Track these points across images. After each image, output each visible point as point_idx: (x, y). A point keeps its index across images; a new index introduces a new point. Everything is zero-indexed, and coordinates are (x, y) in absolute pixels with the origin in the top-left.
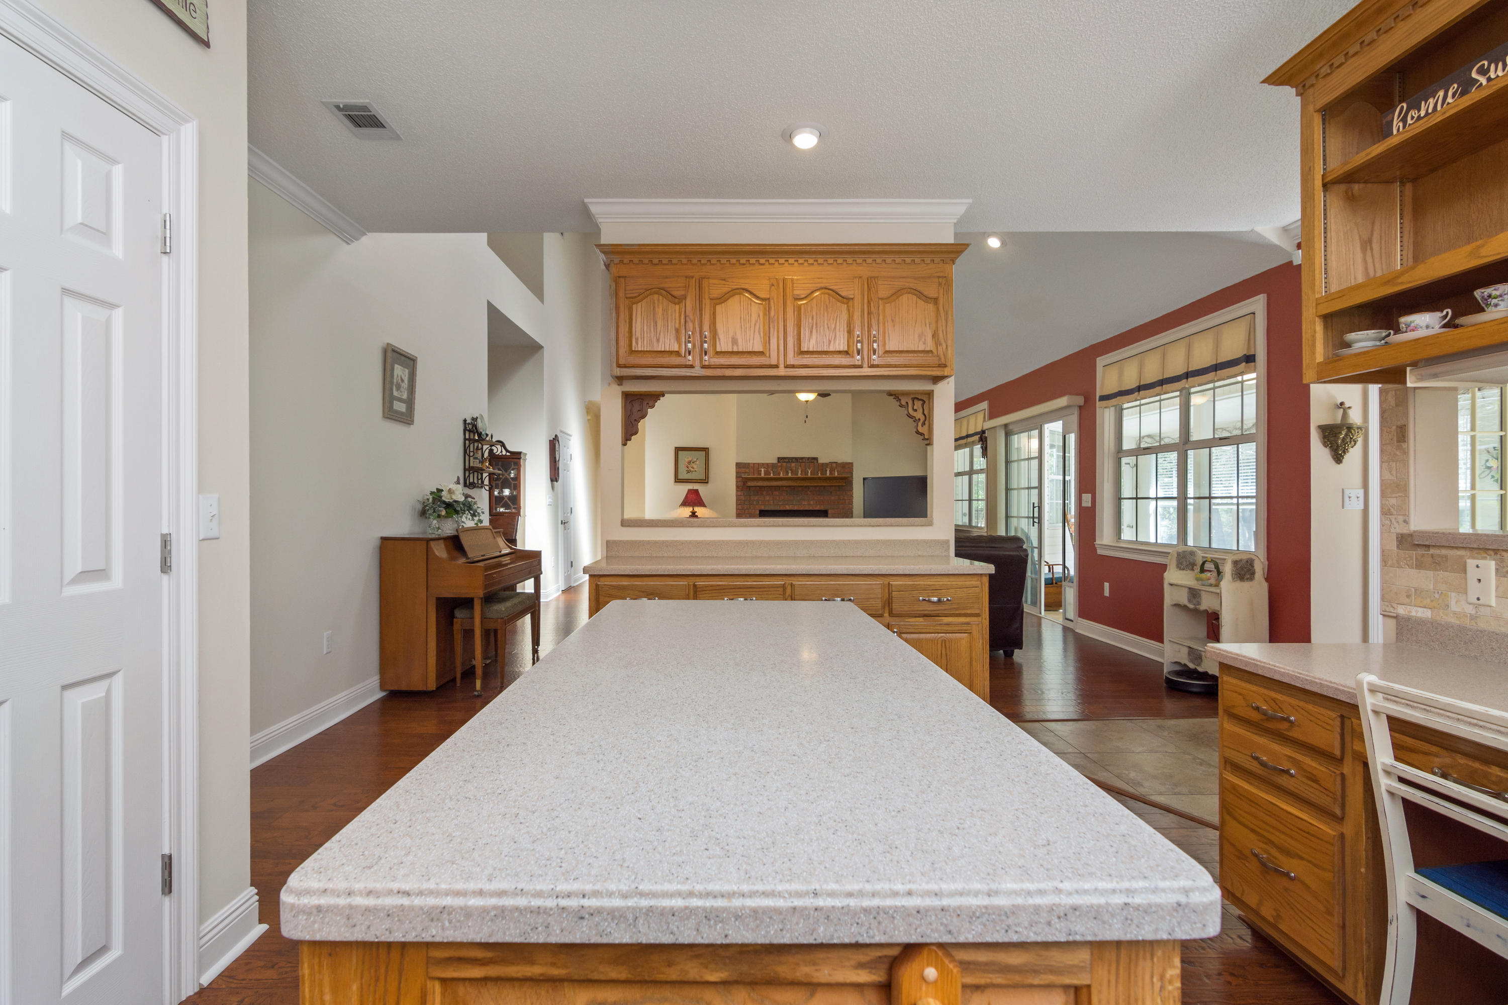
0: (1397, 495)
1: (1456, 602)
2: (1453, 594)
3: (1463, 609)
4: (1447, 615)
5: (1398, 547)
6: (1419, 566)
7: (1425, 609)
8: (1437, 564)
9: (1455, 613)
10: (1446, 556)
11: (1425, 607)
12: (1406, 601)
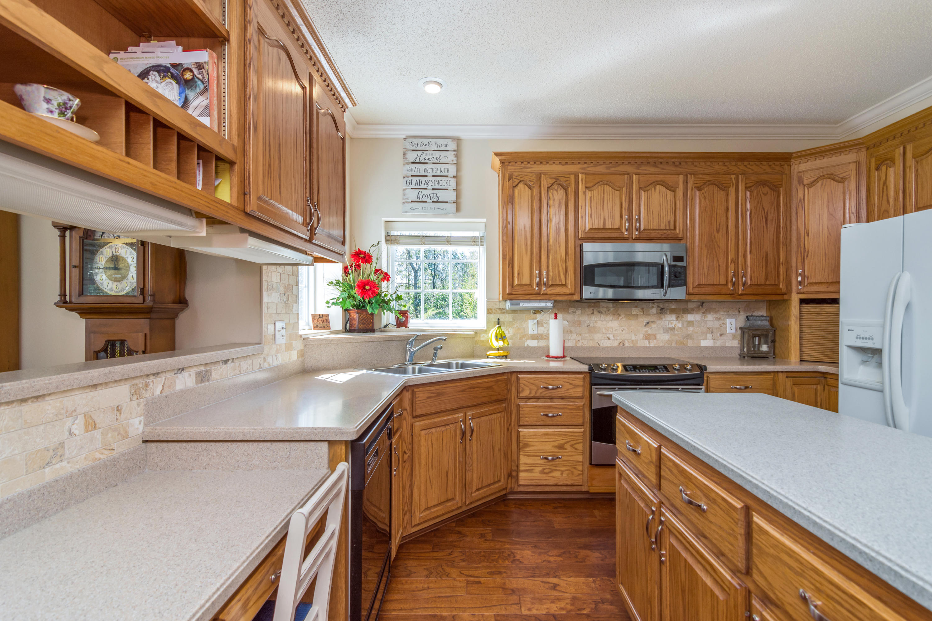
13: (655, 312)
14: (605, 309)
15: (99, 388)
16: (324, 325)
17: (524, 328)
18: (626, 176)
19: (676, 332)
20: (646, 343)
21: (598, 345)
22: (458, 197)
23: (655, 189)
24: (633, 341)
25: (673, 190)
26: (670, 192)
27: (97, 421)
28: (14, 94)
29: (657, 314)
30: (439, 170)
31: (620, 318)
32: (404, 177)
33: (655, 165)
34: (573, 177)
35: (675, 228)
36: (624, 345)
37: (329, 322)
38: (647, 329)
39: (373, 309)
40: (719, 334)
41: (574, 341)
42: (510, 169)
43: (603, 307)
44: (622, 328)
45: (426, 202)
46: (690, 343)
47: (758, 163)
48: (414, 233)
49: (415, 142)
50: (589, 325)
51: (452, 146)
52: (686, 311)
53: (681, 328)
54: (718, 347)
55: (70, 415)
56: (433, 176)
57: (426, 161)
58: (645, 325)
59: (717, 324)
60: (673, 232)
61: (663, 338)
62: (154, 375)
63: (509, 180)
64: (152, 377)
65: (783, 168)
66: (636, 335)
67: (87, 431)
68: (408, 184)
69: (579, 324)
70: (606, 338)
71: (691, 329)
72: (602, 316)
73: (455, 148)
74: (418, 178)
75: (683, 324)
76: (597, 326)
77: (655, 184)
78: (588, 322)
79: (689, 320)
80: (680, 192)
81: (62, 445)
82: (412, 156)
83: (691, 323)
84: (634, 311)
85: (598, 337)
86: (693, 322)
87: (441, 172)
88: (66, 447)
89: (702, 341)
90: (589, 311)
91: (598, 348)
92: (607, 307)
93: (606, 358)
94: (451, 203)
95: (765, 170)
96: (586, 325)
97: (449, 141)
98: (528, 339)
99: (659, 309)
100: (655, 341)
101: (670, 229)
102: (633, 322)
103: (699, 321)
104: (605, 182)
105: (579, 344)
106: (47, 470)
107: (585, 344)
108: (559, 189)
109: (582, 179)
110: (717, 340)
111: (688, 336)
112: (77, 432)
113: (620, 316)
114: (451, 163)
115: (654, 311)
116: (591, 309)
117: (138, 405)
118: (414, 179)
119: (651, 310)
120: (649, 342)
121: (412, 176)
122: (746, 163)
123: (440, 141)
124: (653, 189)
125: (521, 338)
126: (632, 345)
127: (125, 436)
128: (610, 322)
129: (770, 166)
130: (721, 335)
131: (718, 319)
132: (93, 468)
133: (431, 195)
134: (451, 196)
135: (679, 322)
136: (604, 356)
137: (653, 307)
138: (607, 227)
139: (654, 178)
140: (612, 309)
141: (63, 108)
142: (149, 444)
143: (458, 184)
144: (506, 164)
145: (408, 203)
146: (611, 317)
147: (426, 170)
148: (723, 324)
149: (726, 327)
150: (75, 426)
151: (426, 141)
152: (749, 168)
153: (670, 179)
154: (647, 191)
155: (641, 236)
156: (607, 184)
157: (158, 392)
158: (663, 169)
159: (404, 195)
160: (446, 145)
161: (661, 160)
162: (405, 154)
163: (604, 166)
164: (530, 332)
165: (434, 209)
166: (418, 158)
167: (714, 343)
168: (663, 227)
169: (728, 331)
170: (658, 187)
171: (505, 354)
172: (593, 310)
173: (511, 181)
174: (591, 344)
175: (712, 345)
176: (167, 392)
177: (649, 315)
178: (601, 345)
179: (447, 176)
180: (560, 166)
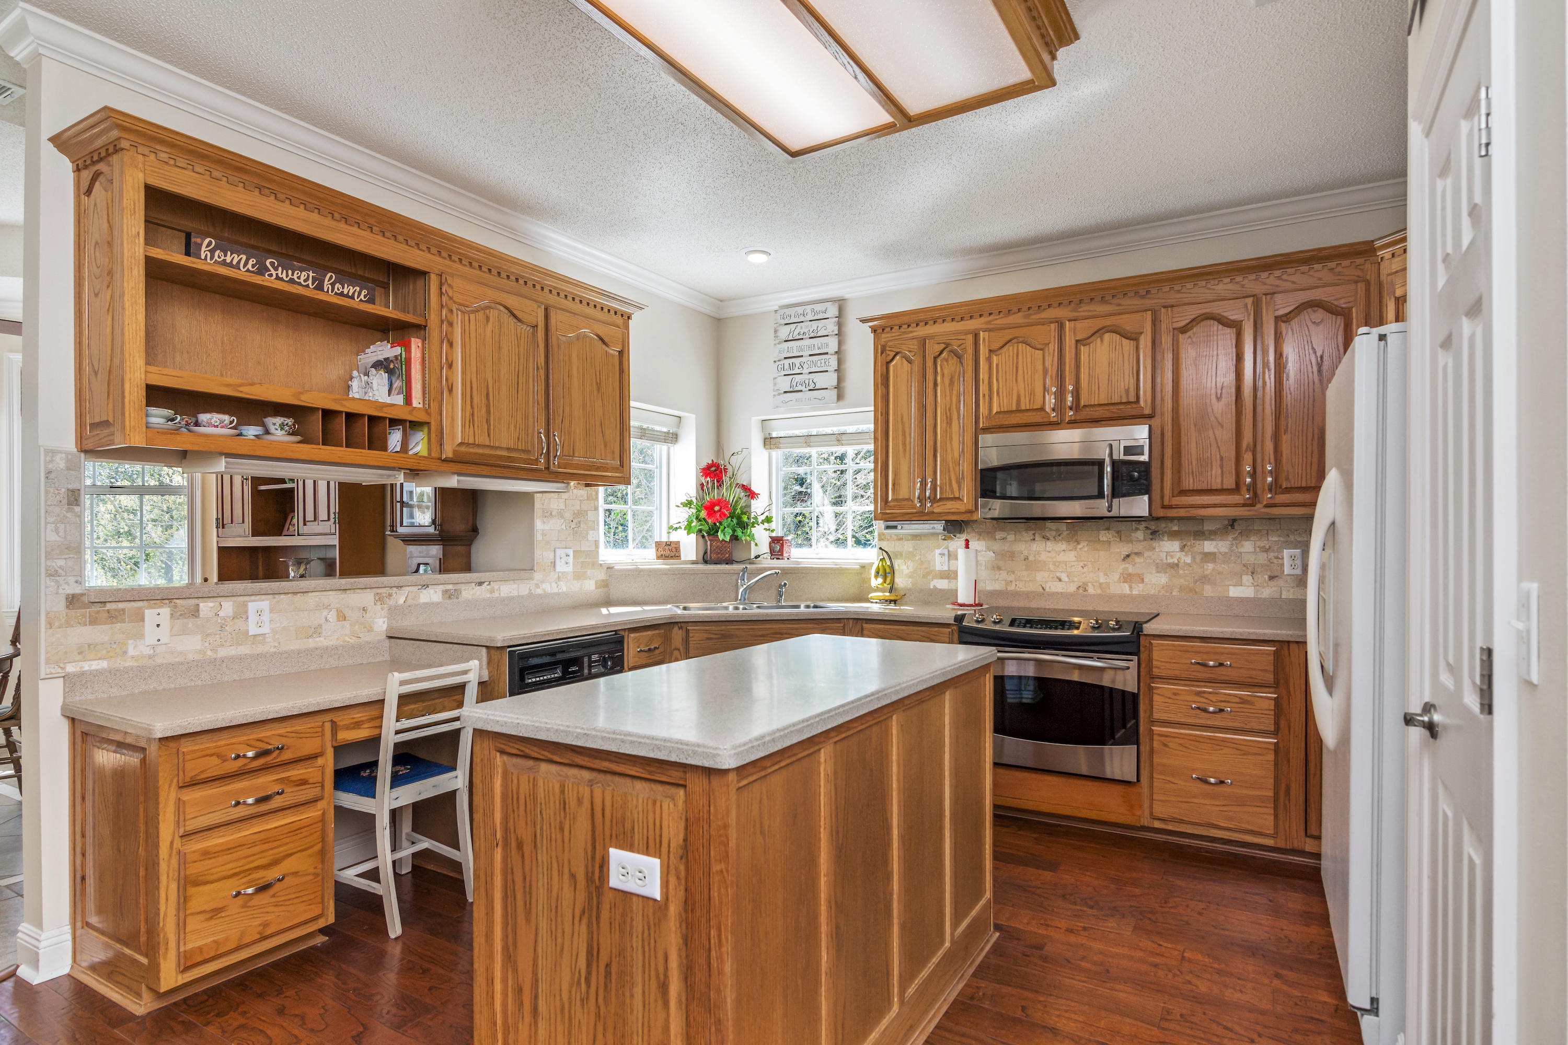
0: (67, 556)
1: (134, 647)
2: (130, 642)
3: (141, 652)
4: (125, 661)
5: (67, 607)
6: (94, 621)
7: (100, 661)
8: (113, 617)
9: (133, 657)
10: (123, 610)
11: (99, 659)
12: (80, 657)
13: (1141, 538)
14: (1054, 533)
15: (348, 592)
16: (673, 554)
17: (929, 561)
18: (1053, 325)
19: (1181, 572)
20: (1125, 589)
21: (1041, 589)
22: (840, 380)
23: (1102, 340)
24: (1101, 584)
25: (1134, 337)
26: (1128, 341)
27: (347, 615)
28: (263, 422)
29: (1145, 540)
30: (816, 346)
31: (1080, 546)
32: (775, 362)
33: (1103, 300)
34: (970, 338)
35: (1138, 401)
36: (1085, 590)
37: (680, 551)
38: (1127, 565)
39: (724, 535)
40: (1266, 577)
41: (1004, 583)
42: (885, 337)
43: (1051, 530)
44: (1082, 564)
45: (801, 391)
46: (1208, 590)
47: (1304, 268)
48: (797, 432)
49: (787, 314)
50: (1026, 559)
51: (833, 311)
52: (1201, 535)
53: (1189, 564)
54: (1265, 599)
55: (326, 608)
56: (811, 355)
57: (801, 337)
58: (1124, 560)
59: (1262, 558)
60: (1135, 406)
61: (1155, 581)
62: (397, 587)
63: (882, 353)
64: (395, 589)
65: (1362, 270)
66: (1106, 574)
67: (339, 620)
68: (780, 369)
69: (1012, 556)
70: (1056, 579)
71: (1210, 566)
72: (1049, 543)
73: (837, 314)
74: (791, 361)
75: (1194, 558)
76: (1040, 559)
77: (1099, 332)
78: (1026, 553)
79: (1206, 550)
80: (1145, 341)
81: (320, 626)
82: (784, 332)
83: (1209, 557)
84: (1104, 536)
85: (1041, 576)
86: (1214, 554)
87: (819, 348)
88: (323, 628)
89: (1231, 588)
90: (1028, 536)
91: (1042, 593)
92: (1057, 530)
93: (1055, 609)
94: (830, 389)
95: (1320, 279)
96: (1022, 558)
97: (828, 305)
98: (935, 577)
99: (1149, 532)
100: (1140, 585)
101: (1129, 403)
102: (1102, 553)
103: (1226, 553)
104: (1021, 339)
105: (1012, 588)
106: (310, 640)
107: (1022, 587)
108: (950, 358)
109: (984, 339)
110: (1264, 587)
111: (1205, 579)
112: (331, 620)
113: (1078, 543)
114: (832, 335)
115: (1140, 535)
116: (1031, 533)
117: (382, 609)
118: (787, 362)
119: (1133, 534)
120: (1131, 588)
121: (785, 358)
122: (1278, 273)
123: (818, 307)
124: (1099, 339)
125: (926, 575)
126: (1099, 592)
127: (371, 630)
128: (1063, 553)
129: (1332, 269)
130: (1271, 578)
131: (1266, 550)
132: (343, 646)
133: (807, 382)
134: (830, 379)
135: (1186, 555)
136: (1052, 606)
137: (1137, 529)
138: (1023, 408)
139: (1099, 323)
140: (1065, 533)
141: (282, 426)
142: (393, 640)
143: (840, 362)
144: (878, 332)
145: (779, 394)
146: (1062, 546)
147: (800, 348)
148: (1277, 558)
149: (1283, 565)
150: (329, 616)
151: (800, 310)
152: (1286, 280)
153: (1127, 322)
154: (1089, 344)
155: (1078, 418)
156: (1023, 342)
157: (401, 601)
158: (1119, 305)
159: (775, 384)
160: (825, 312)
161: (1113, 291)
162: (776, 331)
163: (1020, 314)
164: (938, 567)
165: (810, 399)
166: (791, 334)
167: (1256, 592)
168: (1116, 399)
169: (1287, 570)
170: (1107, 336)
171: (893, 598)
172: (1034, 534)
173: (884, 354)
174: (1031, 587)
175: (1252, 596)
176: (410, 602)
177: (1131, 541)
178: (1047, 589)
179: (827, 353)
180: (954, 323)
